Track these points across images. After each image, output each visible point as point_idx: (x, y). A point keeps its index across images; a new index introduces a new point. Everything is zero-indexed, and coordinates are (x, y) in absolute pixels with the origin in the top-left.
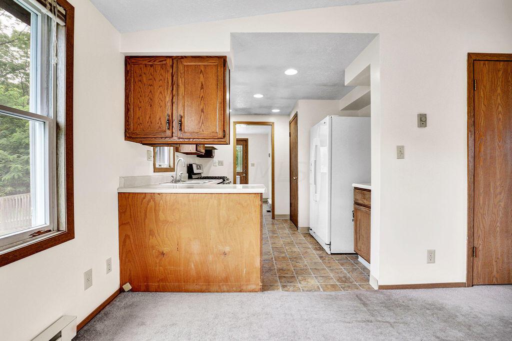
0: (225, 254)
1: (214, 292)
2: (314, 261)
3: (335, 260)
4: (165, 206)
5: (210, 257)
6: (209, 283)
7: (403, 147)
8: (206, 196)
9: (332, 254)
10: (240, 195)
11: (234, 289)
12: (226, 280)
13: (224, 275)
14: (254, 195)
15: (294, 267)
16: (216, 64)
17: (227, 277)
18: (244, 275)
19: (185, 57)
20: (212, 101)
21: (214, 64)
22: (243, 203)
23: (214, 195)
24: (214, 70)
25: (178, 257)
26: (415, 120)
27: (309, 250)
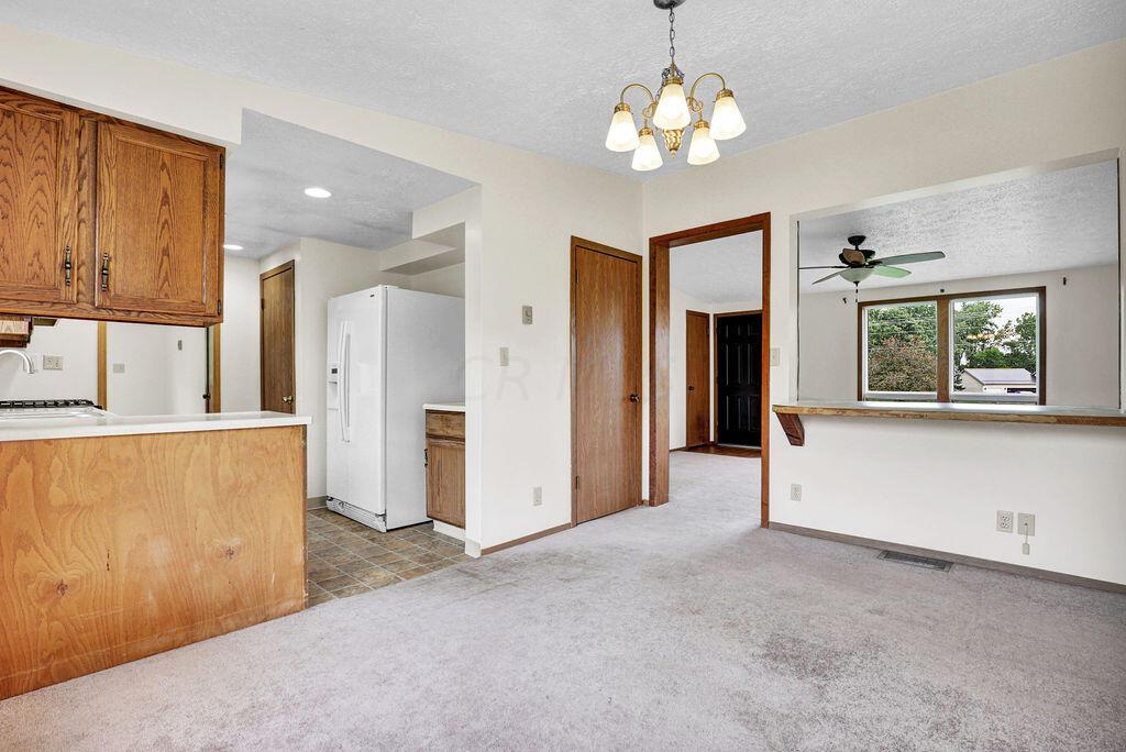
0: (230, 553)
1: (205, 639)
2: (364, 547)
3: (400, 540)
4: (69, 470)
5: (196, 566)
6: (193, 622)
7: (507, 349)
8: (183, 439)
9: (388, 531)
10: (262, 432)
11: (250, 619)
12: (234, 605)
13: (229, 597)
14: (290, 430)
15: (334, 563)
16: (203, 159)
17: (234, 601)
18: (272, 586)
19: (120, 122)
20: (192, 236)
21: (199, 158)
22: (269, 447)
23: (203, 435)
24: (198, 171)
25: (110, 585)
26: (520, 315)
27: (343, 535)
